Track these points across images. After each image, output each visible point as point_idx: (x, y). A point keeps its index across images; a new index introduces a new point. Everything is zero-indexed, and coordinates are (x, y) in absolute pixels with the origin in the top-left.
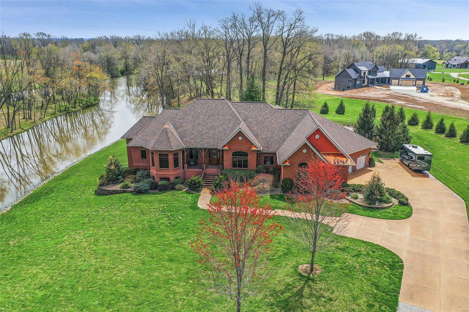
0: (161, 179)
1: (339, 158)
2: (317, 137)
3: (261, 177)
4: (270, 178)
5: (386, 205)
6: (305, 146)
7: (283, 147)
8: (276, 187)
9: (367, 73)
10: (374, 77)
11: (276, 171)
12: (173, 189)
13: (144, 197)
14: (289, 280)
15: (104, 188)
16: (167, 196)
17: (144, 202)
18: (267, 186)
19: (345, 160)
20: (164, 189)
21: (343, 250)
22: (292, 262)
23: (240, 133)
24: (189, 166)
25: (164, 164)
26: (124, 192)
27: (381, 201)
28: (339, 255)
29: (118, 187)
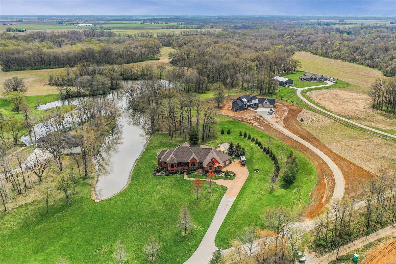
0: (172, 171)
1: (219, 164)
2: (213, 159)
3: (200, 170)
4: (202, 170)
5: (229, 176)
6: (210, 162)
7: (205, 161)
8: (203, 172)
9: (247, 102)
10: (250, 104)
11: (203, 168)
12: (176, 174)
13: (169, 176)
14: (206, 193)
15: (156, 174)
16: (175, 176)
17: (170, 178)
18: (201, 172)
19: (220, 165)
20: (173, 174)
21: (217, 187)
22: (207, 190)
23: (193, 158)
24: (179, 166)
25: (172, 166)
26: (162, 175)
27: (228, 175)
28: (216, 188)
29: (160, 174)
